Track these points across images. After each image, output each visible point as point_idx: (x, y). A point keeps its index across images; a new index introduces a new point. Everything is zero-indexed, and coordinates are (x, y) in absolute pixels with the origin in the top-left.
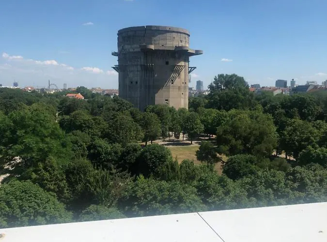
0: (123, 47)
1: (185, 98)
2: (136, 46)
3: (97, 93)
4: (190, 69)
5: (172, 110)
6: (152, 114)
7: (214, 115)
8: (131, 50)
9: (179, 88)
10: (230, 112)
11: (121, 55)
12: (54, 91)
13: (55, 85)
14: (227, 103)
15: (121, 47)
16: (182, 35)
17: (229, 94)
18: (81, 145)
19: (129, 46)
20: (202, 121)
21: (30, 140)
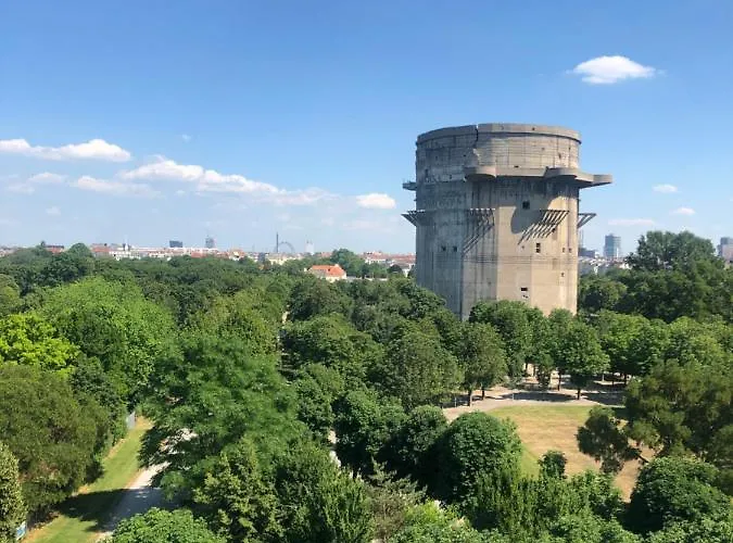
0: (427, 171)
1: (568, 285)
2: (455, 168)
3: (376, 264)
4: (581, 217)
5: (533, 316)
6: (484, 327)
7: (634, 331)
8: (445, 178)
9: (555, 262)
10: (673, 326)
11: (422, 188)
12: (285, 259)
13: (290, 245)
14: (668, 300)
15: (423, 173)
16: (560, 140)
17: (674, 279)
18: (322, 401)
19: (440, 170)
20: (606, 347)
21: (210, 395)
